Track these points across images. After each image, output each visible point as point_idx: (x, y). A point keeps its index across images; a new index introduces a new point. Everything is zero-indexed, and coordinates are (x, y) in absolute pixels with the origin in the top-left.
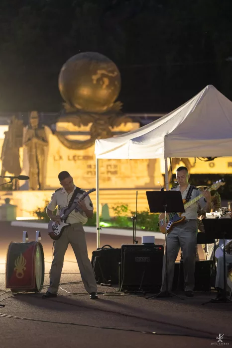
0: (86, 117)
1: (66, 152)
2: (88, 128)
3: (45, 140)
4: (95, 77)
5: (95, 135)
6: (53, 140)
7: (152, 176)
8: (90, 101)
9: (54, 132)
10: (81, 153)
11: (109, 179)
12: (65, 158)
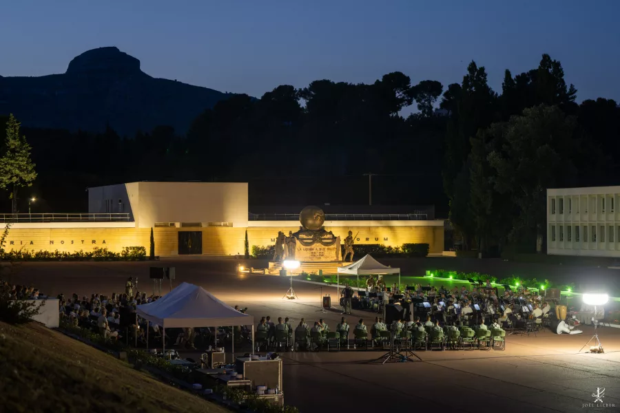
0: (310, 232)
1: (303, 247)
2: (311, 237)
3: (295, 243)
4: (315, 216)
5: (314, 241)
6: (298, 242)
7: (337, 257)
8: (311, 225)
9: (298, 239)
10: (309, 247)
11: (320, 258)
12: (302, 249)
